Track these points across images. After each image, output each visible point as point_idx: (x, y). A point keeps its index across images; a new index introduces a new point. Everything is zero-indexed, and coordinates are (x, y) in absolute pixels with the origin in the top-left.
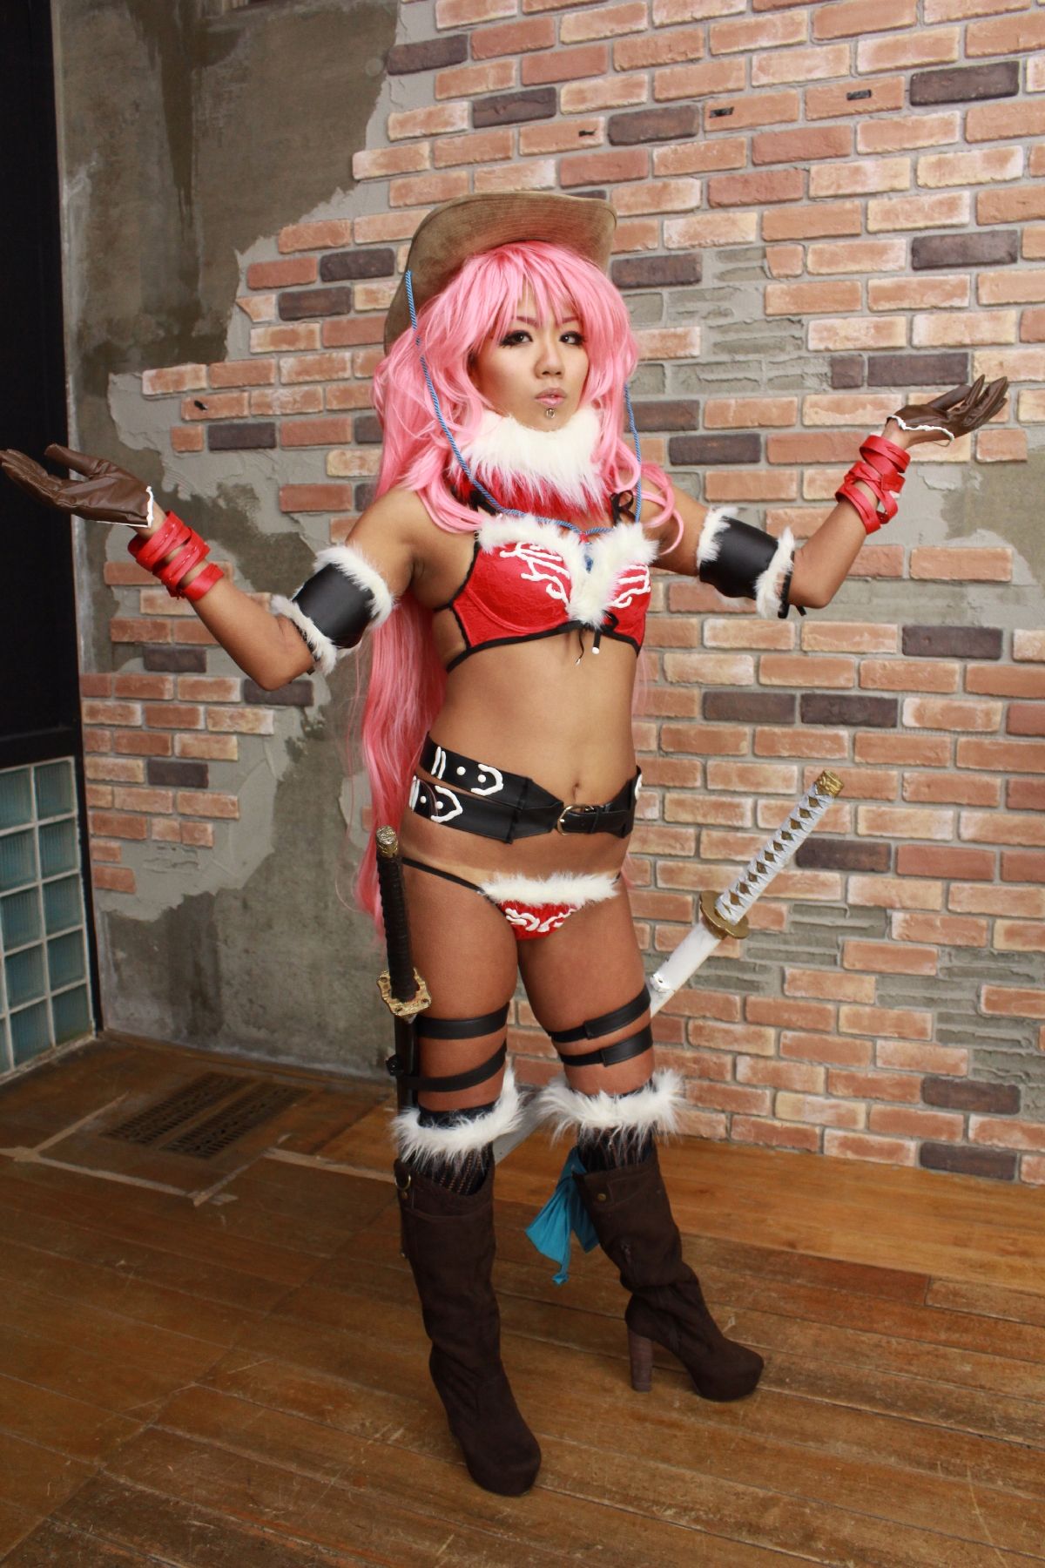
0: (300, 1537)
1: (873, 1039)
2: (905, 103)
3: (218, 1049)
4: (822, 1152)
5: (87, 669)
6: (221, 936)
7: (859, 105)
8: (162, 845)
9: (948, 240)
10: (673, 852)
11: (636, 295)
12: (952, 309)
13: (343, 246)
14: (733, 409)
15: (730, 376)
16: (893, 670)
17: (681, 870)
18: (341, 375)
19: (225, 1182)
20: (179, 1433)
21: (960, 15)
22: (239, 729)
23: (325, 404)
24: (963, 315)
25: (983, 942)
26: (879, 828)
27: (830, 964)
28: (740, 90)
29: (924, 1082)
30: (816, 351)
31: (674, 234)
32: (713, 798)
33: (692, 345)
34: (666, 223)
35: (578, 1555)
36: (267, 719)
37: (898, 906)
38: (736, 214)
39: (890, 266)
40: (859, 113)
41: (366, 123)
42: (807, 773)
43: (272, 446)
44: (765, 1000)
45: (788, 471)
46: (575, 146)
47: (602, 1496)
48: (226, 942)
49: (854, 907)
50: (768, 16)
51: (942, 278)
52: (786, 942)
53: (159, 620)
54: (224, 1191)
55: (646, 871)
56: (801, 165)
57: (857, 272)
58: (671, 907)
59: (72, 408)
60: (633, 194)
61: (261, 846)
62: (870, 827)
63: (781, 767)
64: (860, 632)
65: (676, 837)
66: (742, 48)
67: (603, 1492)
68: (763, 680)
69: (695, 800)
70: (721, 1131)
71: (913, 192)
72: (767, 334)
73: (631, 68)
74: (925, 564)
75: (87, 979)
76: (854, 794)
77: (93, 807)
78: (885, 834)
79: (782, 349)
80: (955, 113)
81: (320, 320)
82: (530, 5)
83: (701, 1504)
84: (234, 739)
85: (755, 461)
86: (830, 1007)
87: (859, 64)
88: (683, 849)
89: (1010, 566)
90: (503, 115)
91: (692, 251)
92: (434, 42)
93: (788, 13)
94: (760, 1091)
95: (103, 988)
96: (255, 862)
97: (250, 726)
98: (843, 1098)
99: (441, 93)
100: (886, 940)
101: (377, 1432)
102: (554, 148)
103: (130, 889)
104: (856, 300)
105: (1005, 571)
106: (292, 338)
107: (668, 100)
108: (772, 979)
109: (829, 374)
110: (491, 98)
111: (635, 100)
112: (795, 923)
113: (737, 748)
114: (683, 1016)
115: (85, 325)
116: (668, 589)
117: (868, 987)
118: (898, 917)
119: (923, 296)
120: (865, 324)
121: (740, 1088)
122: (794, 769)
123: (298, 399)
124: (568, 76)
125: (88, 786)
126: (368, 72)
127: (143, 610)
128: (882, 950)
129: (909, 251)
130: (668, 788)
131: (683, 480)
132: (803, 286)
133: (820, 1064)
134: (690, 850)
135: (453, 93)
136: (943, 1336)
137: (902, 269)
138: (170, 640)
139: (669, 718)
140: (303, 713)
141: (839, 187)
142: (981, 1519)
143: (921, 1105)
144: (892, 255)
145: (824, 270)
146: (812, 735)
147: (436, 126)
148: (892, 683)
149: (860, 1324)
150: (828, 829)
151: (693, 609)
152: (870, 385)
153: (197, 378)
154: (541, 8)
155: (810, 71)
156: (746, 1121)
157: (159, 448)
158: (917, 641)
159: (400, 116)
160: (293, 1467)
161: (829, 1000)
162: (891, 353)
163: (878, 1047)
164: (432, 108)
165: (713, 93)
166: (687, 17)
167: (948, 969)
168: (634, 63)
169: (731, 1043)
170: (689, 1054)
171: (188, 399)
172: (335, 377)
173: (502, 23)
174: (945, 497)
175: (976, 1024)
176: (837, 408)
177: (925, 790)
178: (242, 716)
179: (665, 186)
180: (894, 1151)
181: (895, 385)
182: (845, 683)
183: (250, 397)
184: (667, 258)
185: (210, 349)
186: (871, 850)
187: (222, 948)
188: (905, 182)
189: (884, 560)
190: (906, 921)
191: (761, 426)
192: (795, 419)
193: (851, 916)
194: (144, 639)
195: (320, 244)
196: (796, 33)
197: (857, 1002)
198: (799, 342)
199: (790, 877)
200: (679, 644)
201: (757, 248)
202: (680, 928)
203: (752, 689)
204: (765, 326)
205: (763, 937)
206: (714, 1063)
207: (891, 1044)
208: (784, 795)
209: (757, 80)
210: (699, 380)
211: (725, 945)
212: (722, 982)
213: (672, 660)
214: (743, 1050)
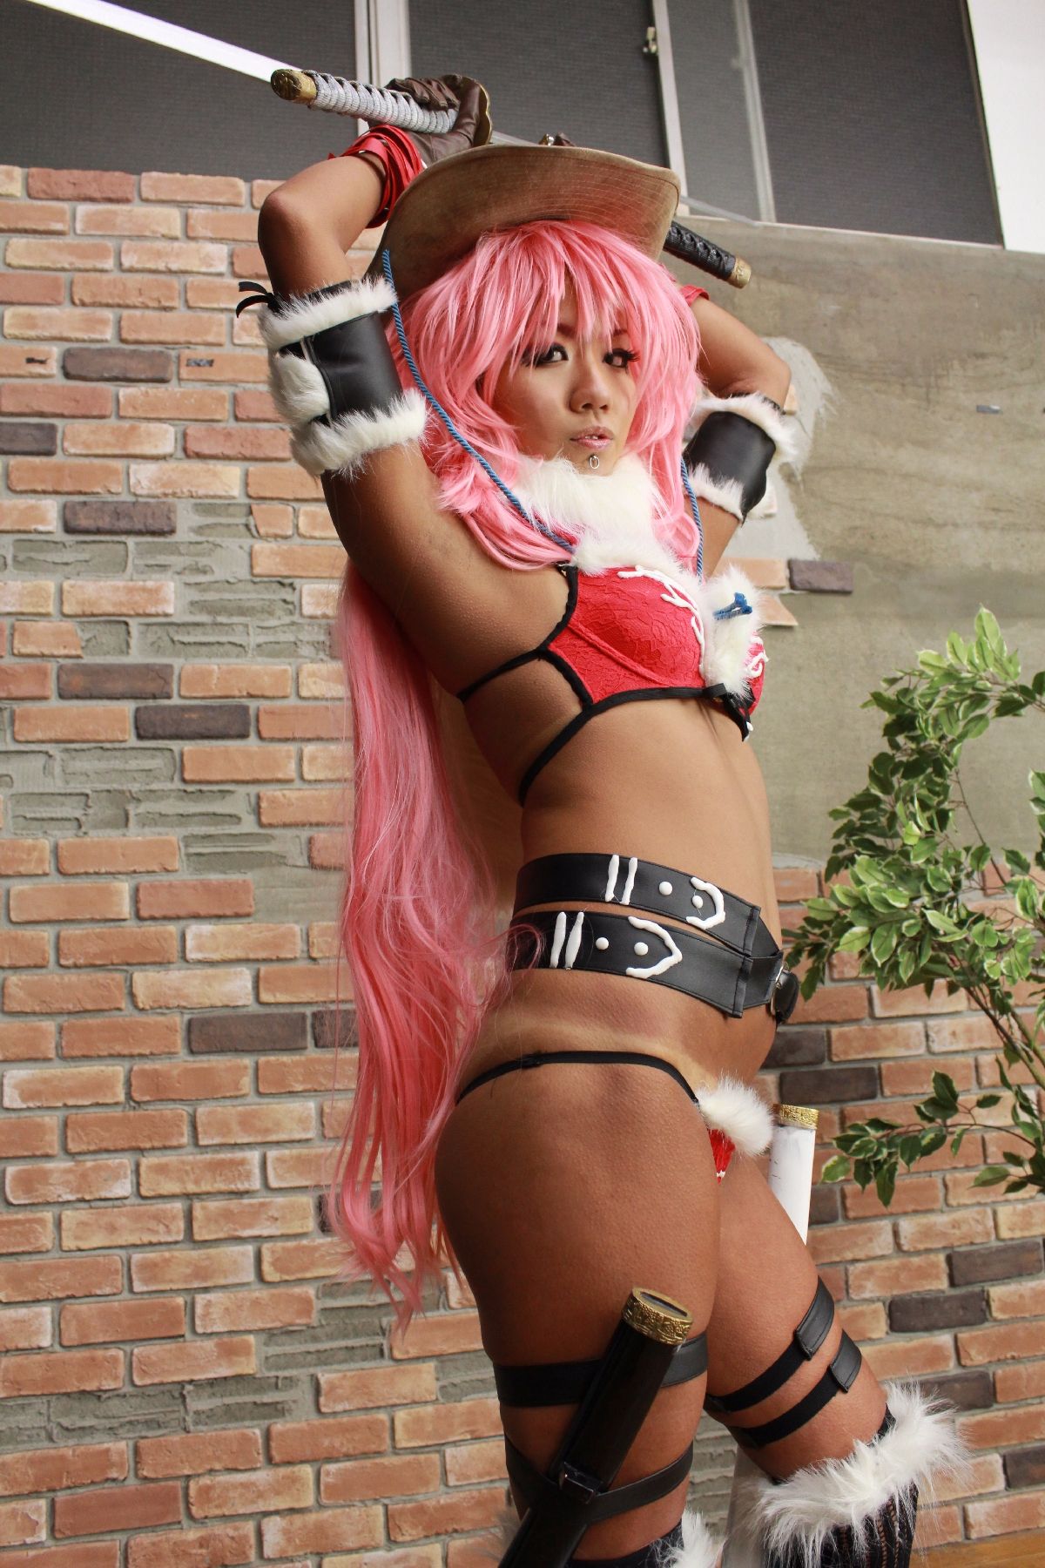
1: (439, 1448)
10: (154, 1239)
11: (94, 542)
14: (215, 676)
15: (210, 639)
17: (167, 1261)
27: (375, 1358)
28: (220, 345)
30: (311, 617)
31: (144, 478)
32: (208, 1157)
33: (165, 601)
34: (133, 467)
38: (218, 467)
42: (327, 1110)
44: (297, 1426)
45: (284, 747)
46: (23, 372)
52: (315, 1339)
55: (117, 1272)
58: (156, 1318)
60: (93, 432)
63: (293, 1106)
65: (157, 1218)
66: (223, 306)
68: (265, 997)
69: (183, 1163)
72: (253, 596)
73: (94, 304)
79: (271, 613)
85: (243, 736)
86: (383, 1416)
88: (169, 1231)
91: (164, 499)
98: (413, 1543)
100: (442, 1311)
107: (137, 342)
108: (303, 1393)
109: (328, 643)
111: (97, 337)
112: (324, 1310)
113: (237, 1087)
114: (177, 1478)
116: (136, 890)
117: (425, 1378)
122: (312, 1105)
124: (15, 299)
128: (440, 1325)
130: (141, 1150)
131: (153, 757)
132: (295, 548)
133: (376, 1501)
134: (178, 1233)
139: (141, 1056)
145: (317, 534)
146: (331, 1060)
151: (170, 913)
161: (379, 1408)
163: (447, 1459)
165: (190, 343)
166: (161, 266)
168: (98, 299)
169: (253, 1502)
170: (192, 1534)
179: (133, 429)
184: (133, 503)
191: (251, 696)
192: (290, 690)
197: (415, 1402)
198: (291, 607)
199: (315, 1249)
200: (152, 960)
201: (239, 505)
202: (170, 1346)
203: (250, 1009)
204: (250, 587)
205: (284, 1338)
206: (233, 1538)
207: (464, 1451)
208: (299, 1141)
209: (240, 338)
210: (173, 641)
211: (235, 1359)
212: (232, 1414)
213: (144, 980)
214: (272, 1508)
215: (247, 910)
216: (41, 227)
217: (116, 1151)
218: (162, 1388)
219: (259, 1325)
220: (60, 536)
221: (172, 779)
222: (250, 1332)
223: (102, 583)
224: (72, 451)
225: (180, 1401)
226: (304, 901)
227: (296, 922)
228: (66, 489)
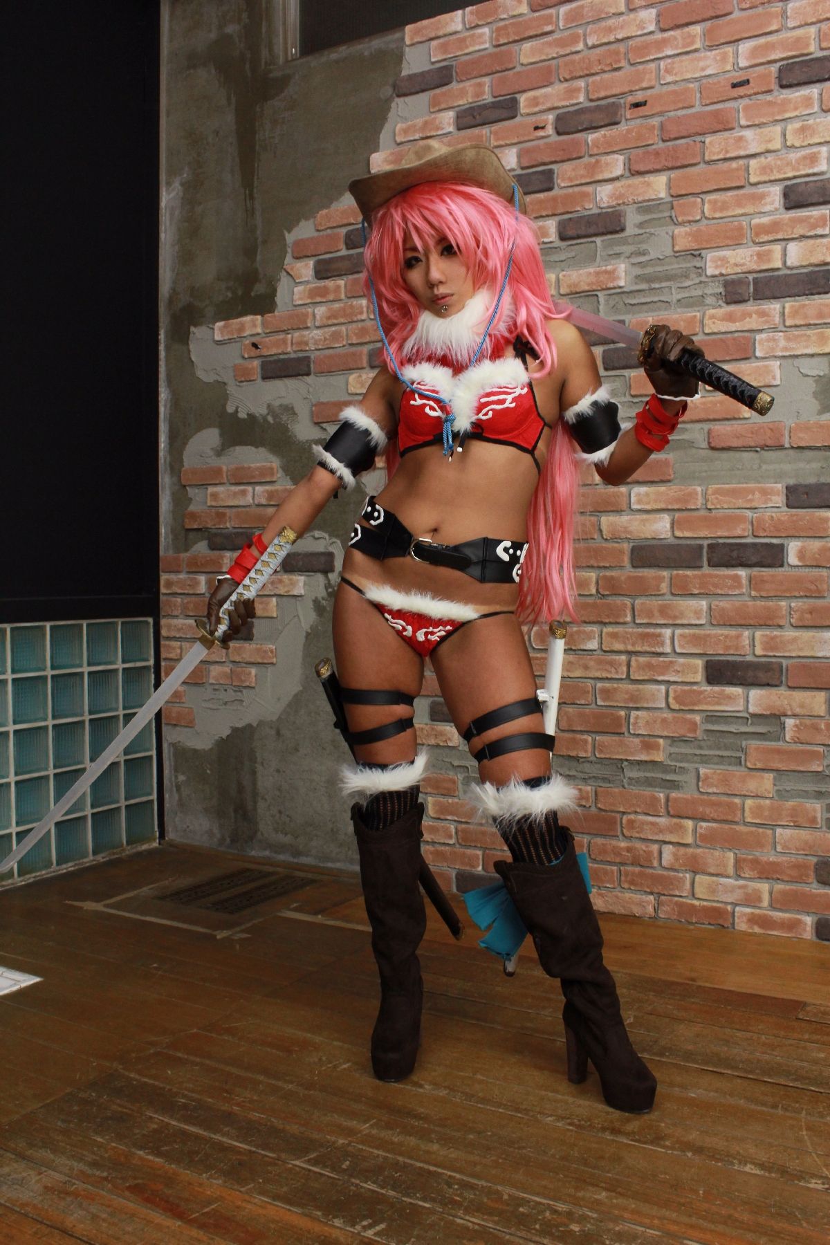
0: (258, 1113)
1: (772, 827)
2: (775, 86)
3: (253, 853)
4: (734, 928)
5: (166, 550)
6: (259, 760)
7: (741, 91)
8: (217, 687)
9: (811, 184)
10: (609, 676)
12: (817, 236)
15: (648, 300)
16: (780, 520)
17: (615, 689)
18: (360, 317)
19: (243, 927)
20: (179, 1055)
21: (814, 20)
22: (278, 593)
23: (347, 340)
24: (825, 241)
26: (772, 649)
27: (736, 765)
28: (652, 88)
29: (817, 864)
30: (713, 276)
31: (604, 196)
32: (640, 630)
33: (618, 278)
34: (599, 189)
35: (471, 1136)
36: (299, 584)
37: (789, 713)
38: (650, 178)
39: (768, 208)
40: (741, 97)
41: (380, 133)
42: (713, 607)
43: (308, 374)
44: (685, 796)
46: (531, 138)
47: (499, 1107)
48: (262, 763)
49: (754, 716)
50: (671, 33)
51: (807, 214)
52: (700, 748)
53: (221, 510)
54: (242, 931)
55: (588, 692)
56: (698, 139)
57: (742, 215)
58: (609, 721)
59: (162, 354)
60: (574, 170)
61: (292, 685)
62: (764, 649)
63: (693, 603)
64: (752, 491)
65: (611, 663)
66: (652, 57)
67: (500, 1105)
68: (678, 534)
69: (626, 633)
70: (650, 910)
71: (784, 151)
72: (676, 266)
73: (573, 78)
74: (801, 435)
75: (155, 796)
76: (752, 622)
77: (166, 659)
78: (777, 654)
79: (687, 277)
80: (813, 91)
81: (344, 277)
82: (498, 40)
83: (577, 1116)
84: (274, 599)
86: (737, 800)
87: (740, 61)
88: (617, 672)
90: (479, 120)
91: (618, 208)
92: (429, 72)
93: (686, 30)
94: (681, 875)
95: (167, 805)
96: (286, 700)
97: (286, 589)
98: (750, 879)
99: (434, 107)
100: (781, 743)
101: (330, 1063)
102: (515, 141)
103: (190, 725)
104: (742, 236)
106: (324, 292)
107: (599, 99)
108: (690, 779)
109: (723, 294)
110: (471, 108)
111: (575, 101)
112: (707, 731)
113: (658, 589)
114: (617, 812)
115: (174, 291)
117: (767, 783)
118: (790, 722)
119: (793, 228)
120: (750, 253)
121: (665, 873)
122: (704, 604)
123: (328, 337)
124: (525, 88)
125: (162, 642)
126: (382, 96)
127: (209, 504)
128: (778, 751)
129: (782, 196)
130: (605, 624)
131: (614, 382)
132: (702, 228)
133: (730, 850)
135: (443, 106)
136: (806, 1036)
137: (777, 210)
138: (228, 525)
139: (605, 567)
140: (327, 577)
141: (727, 152)
142: (806, 1137)
143: (815, 885)
144: (768, 200)
145: (717, 215)
146: (717, 576)
147: (430, 131)
148: (779, 531)
149: (738, 1027)
150: (732, 652)
152: (754, 299)
153: (255, 326)
154: (506, 41)
155: (703, 69)
156: (670, 901)
157: (225, 381)
158: (798, 496)
159: (404, 126)
160: (261, 1078)
161: (736, 795)
162: (771, 274)
163: (777, 835)
164: (427, 118)
165: (631, 91)
166: (612, 38)
168: (574, 74)
169: (656, 834)
170: (623, 844)
171: (247, 342)
172: (355, 319)
173: (477, 55)
174: (816, 381)
176: (730, 318)
177: (808, 616)
178: (281, 581)
179: (597, 162)
180: (793, 925)
181: (775, 298)
182: (742, 532)
183: (292, 337)
184: (599, 214)
185: (264, 304)
186: (767, 668)
187: (259, 768)
188: (777, 144)
189: (769, 431)
190: (796, 726)
192: (698, 329)
193: (752, 724)
194: (209, 526)
195: (345, 221)
196: (693, 43)
197: (759, 796)
198: (700, 271)
199: (701, 692)
200: (612, 509)
201: (667, 203)
202: (616, 738)
203: (669, 541)
204: (674, 260)
205: (682, 743)
206: (645, 851)
207: (788, 832)
208: (696, 625)
209: (664, 79)
210: (625, 304)
211: (651, 751)
212: (649, 783)
213: (606, 521)
214: (667, 840)
215: (669, 478)
216: (539, 32)
217: (590, 623)
218: (611, 761)
219: (665, 733)
220: (558, 243)
221: (625, 395)
222: (661, 737)
223: (581, 271)
224: (563, 185)
225: (621, 770)
226: (706, 471)
227: (699, 485)
228: (559, 212)
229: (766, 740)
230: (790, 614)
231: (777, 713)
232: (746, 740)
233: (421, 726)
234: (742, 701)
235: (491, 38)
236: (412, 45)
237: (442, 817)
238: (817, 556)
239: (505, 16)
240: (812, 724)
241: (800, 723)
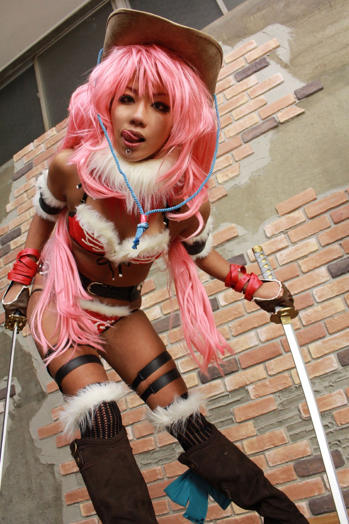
1: (262, 452)
13: (6, 233)
16: (210, 286)
25: (291, 384)
27: (232, 424)
29: (294, 466)
37: (248, 383)
41: (8, 197)
49: (231, 392)
68: (165, 312)
78: (232, 354)
81: (2, 257)
82: (47, 147)
89: (235, 229)
92: (24, 168)
99: (27, 179)
100: (250, 402)
105: (234, 232)
112: (210, 410)
114: (178, 476)
117: (250, 427)
118: (250, 388)
126: (8, 184)
128: (250, 407)
140: (13, 398)
143: (299, 480)
147: (27, 188)
148: (211, 292)
154: (50, 146)
159: (17, 190)
161: (237, 441)
163: (267, 456)
164: (25, 184)
167: (281, 403)
173: (41, 154)
175: (305, 425)
177: (240, 328)
186: (228, 363)
190: (254, 388)
193: (232, 397)
197: (248, 437)
199: (201, 389)
203: (162, 318)
207: (272, 452)
218: (168, 447)
225: (173, 450)
229: (241, 403)
230: (231, 331)
231: (242, 385)
232: (232, 407)
233: (68, 463)
234: (222, 387)
235: (45, 147)
236: (17, 161)
237: (89, 514)
238: (233, 296)
239: (48, 138)
240: (262, 384)
241: (256, 386)
